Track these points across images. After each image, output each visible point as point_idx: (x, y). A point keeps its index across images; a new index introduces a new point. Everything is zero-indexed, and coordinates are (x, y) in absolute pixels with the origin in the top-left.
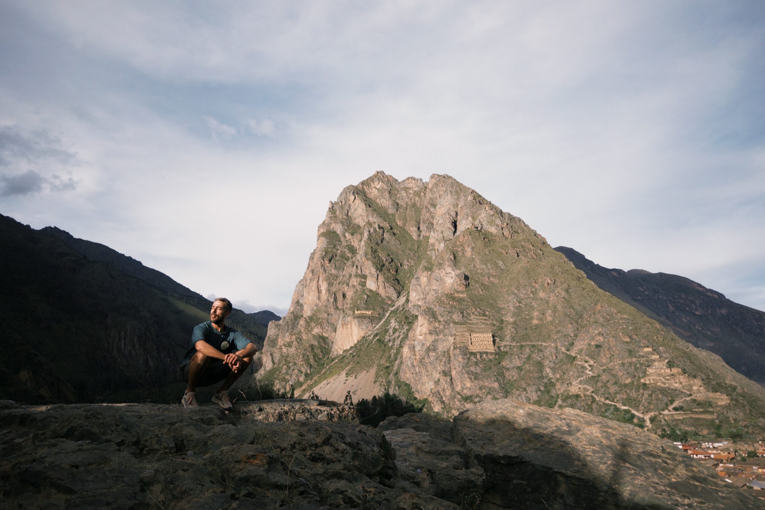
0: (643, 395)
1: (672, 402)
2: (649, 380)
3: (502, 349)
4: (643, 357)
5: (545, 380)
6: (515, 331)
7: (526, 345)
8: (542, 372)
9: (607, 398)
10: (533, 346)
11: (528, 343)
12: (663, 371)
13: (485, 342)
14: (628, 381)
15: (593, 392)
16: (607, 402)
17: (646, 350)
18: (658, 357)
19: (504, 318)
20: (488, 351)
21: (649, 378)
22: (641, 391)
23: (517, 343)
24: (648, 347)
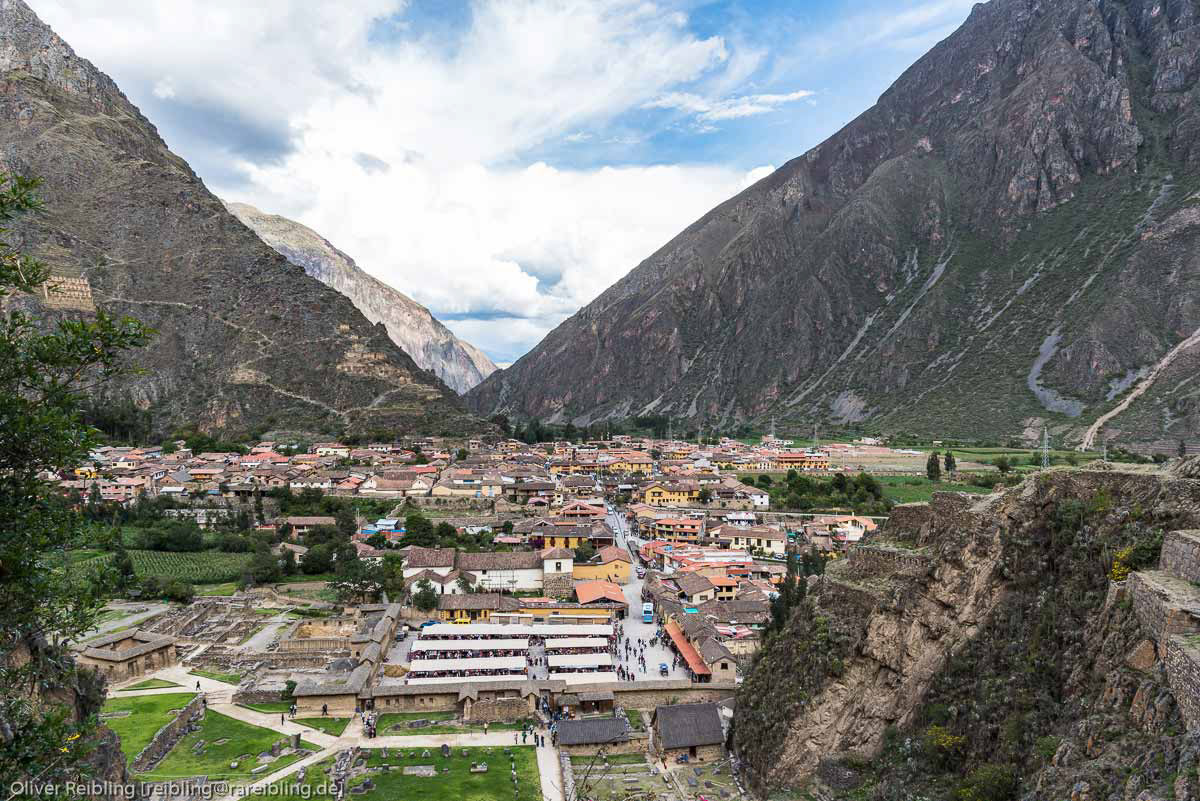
0: (339, 386)
1: (376, 395)
2: (349, 368)
3: (109, 307)
4: (339, 336)
5: (188, 362)
6: (130, 280)
7: (153, 304)
8: (182, 348)
9: (288, 390)
10: (168, 307)
11: (157, 302)
12: (365, 356)
13: (76, 293)
14: (319, 368)
15: (268, 381)
16: (289, 394)
17: (343, 327)
18: (357, 338)
19: (106, 256)
20: (83, 308)
21: (349, 364)
22: (338, 381)
23: (136, 300)
24: (344, 323)
